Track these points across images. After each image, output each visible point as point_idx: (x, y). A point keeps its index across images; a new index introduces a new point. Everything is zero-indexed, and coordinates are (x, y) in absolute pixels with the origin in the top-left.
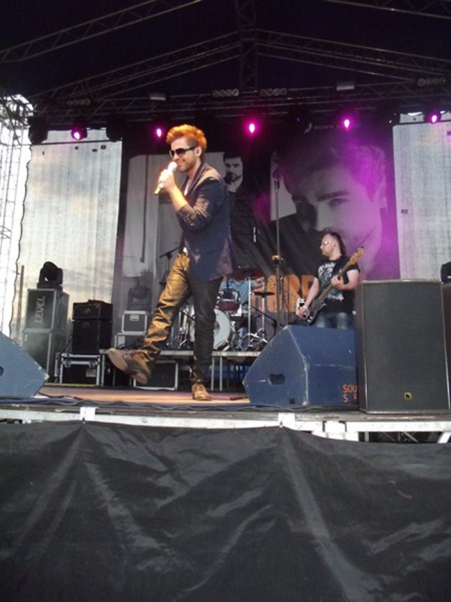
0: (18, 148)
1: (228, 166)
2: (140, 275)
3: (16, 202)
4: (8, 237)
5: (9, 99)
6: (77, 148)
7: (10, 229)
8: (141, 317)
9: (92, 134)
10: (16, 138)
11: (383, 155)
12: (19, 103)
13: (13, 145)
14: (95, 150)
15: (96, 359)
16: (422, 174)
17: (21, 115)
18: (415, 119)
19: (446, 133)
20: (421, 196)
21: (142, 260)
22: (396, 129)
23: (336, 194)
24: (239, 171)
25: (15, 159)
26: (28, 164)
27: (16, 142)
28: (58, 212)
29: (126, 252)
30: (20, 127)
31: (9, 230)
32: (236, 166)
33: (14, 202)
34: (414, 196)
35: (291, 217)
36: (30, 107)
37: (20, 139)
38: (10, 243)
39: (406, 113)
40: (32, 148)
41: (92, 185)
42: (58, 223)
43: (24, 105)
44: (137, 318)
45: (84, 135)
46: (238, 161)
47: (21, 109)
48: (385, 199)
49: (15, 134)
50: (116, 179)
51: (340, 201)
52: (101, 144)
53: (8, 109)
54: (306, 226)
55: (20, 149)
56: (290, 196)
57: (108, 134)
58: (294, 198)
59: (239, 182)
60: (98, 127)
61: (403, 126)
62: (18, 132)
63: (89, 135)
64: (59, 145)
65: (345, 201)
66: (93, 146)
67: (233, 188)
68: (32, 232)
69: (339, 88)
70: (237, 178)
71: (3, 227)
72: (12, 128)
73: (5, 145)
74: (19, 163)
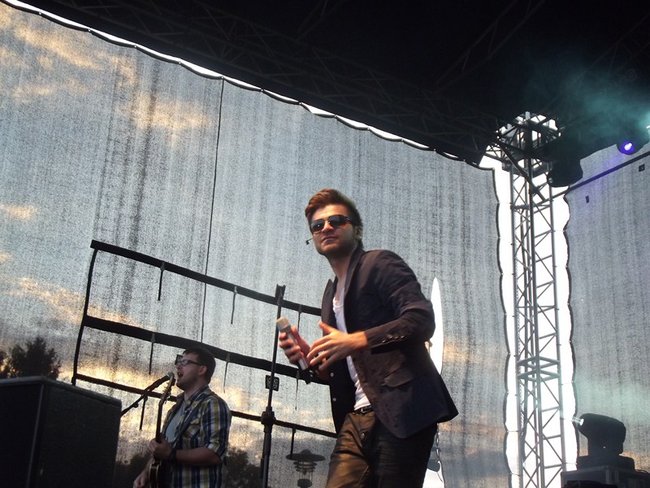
0: (547, 206)
3: (559, 306)
4: (553, 376)
6: (642, 168)
7: (555, 358)
10: (534, 190)
12: (530, 127)
13: (533, 206)
26: (565, 228)
27: (537, 199)
28: (630, 305)
31: (552, 362)
33: (555, 307)
36: (552, 125)
38: (560, 385)
40: (568, 197)
42: (632, 325)
43: (539, 127)
47: (534, 134)
55: (551, 206)
62: (535, 181)
64: (611, 174)
68: (591, 356)
71: (537, 359)
72: (529, 175)
73: (519, 207)
74: (552, 231)
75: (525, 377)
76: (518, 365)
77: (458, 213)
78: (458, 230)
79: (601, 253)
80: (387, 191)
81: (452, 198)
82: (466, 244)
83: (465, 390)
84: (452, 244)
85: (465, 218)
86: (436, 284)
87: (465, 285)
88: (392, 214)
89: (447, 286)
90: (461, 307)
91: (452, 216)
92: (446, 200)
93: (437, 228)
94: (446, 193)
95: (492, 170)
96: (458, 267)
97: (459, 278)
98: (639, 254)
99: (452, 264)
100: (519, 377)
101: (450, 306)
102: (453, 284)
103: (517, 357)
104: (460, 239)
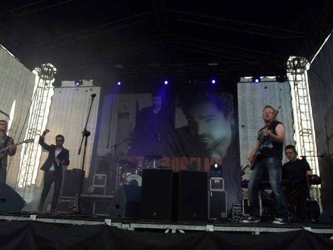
0: (47, 89)
1: (154, 100)
2: (106, 155)
3: (45, 117)
4: (38, 134)
5: (44, 65)
6: (77, 90)
8: (104, 178)
9: (85, 83)
10: (46, 84)
11: (232, 98)
12: (49, 67)
13: (45, 88)
14: (86, 91)
15: (74, 199)
16: (252, 108)
17: (50, 73)
18: (248, 80)
19: (264, 88)
20: (252, 119)
21: (107, 147)
22: (239, 84)
23: (208, 116)
24: (159, 103)
25: (45, 94)
26: (52, 97)
27: (46, 87)
28: (65, 122)
29: (100, 143)
30: (48, 79)
31: (39, 131)
32: (158, 100)
33: (43, 117)
34: (248, 118)
35: (185, 127)
36: (55, 69)
37: (48, 85)
39: (243, 77)
40: (54, 89)
41: (84, 108)
42: (65, 127)
43: (52, 69)
44: (101, 178)
45: (81, 83)
46: (159, 98)
47: (50, 70)
48: (233, 120)
49: (46, 82)
50: (96, 105)
51: (210, 120)
52: (89, 88)
53: (43, 70)
54: (193, 132)
56: (185, 116)
57: (94, 83)
58: (187, 118)
59: (159, 109)
60: (89, 80)
61: (242, 84)
62: (48, 82)
63: (84, 84)
64: (68, 88)
65: (213, 120)
66: (85, 89)
67: (156, 111)
69: (210, 64)
70: (158, 107)
71: (36, 129)
72: (45, 79)
73: (40, 87)
74: (47, 97)
75: (30, 133)
76: (29, 129)
77: (25, 83)
78: (24, 89)
79: (61, 107)
80: (8, 71)
81: (24, 79)
82: (25, 93)
83: (15, 134)
84: (21, 92)
85: (26, 86)
86: (15, 102)
87: (22, 104)
88: (8, 78)
89: (18, 103)
90: (19, 110)
91: (23, 84)
92: (22, 79)
93: (19, 86)
94: (23, 77)
95: (35, 75)
96: (21, 99)
97: (21, 102)
98: (71, 110)
99: (20, 97)
100: (29, 133)
101: (17, 109)
102: (19, 103)
103: (29, 127)
104: (23, 91)
